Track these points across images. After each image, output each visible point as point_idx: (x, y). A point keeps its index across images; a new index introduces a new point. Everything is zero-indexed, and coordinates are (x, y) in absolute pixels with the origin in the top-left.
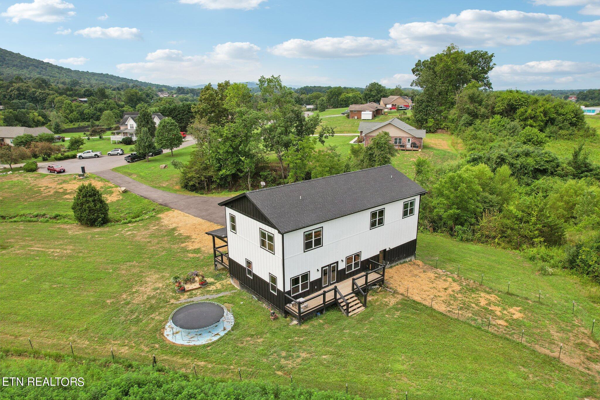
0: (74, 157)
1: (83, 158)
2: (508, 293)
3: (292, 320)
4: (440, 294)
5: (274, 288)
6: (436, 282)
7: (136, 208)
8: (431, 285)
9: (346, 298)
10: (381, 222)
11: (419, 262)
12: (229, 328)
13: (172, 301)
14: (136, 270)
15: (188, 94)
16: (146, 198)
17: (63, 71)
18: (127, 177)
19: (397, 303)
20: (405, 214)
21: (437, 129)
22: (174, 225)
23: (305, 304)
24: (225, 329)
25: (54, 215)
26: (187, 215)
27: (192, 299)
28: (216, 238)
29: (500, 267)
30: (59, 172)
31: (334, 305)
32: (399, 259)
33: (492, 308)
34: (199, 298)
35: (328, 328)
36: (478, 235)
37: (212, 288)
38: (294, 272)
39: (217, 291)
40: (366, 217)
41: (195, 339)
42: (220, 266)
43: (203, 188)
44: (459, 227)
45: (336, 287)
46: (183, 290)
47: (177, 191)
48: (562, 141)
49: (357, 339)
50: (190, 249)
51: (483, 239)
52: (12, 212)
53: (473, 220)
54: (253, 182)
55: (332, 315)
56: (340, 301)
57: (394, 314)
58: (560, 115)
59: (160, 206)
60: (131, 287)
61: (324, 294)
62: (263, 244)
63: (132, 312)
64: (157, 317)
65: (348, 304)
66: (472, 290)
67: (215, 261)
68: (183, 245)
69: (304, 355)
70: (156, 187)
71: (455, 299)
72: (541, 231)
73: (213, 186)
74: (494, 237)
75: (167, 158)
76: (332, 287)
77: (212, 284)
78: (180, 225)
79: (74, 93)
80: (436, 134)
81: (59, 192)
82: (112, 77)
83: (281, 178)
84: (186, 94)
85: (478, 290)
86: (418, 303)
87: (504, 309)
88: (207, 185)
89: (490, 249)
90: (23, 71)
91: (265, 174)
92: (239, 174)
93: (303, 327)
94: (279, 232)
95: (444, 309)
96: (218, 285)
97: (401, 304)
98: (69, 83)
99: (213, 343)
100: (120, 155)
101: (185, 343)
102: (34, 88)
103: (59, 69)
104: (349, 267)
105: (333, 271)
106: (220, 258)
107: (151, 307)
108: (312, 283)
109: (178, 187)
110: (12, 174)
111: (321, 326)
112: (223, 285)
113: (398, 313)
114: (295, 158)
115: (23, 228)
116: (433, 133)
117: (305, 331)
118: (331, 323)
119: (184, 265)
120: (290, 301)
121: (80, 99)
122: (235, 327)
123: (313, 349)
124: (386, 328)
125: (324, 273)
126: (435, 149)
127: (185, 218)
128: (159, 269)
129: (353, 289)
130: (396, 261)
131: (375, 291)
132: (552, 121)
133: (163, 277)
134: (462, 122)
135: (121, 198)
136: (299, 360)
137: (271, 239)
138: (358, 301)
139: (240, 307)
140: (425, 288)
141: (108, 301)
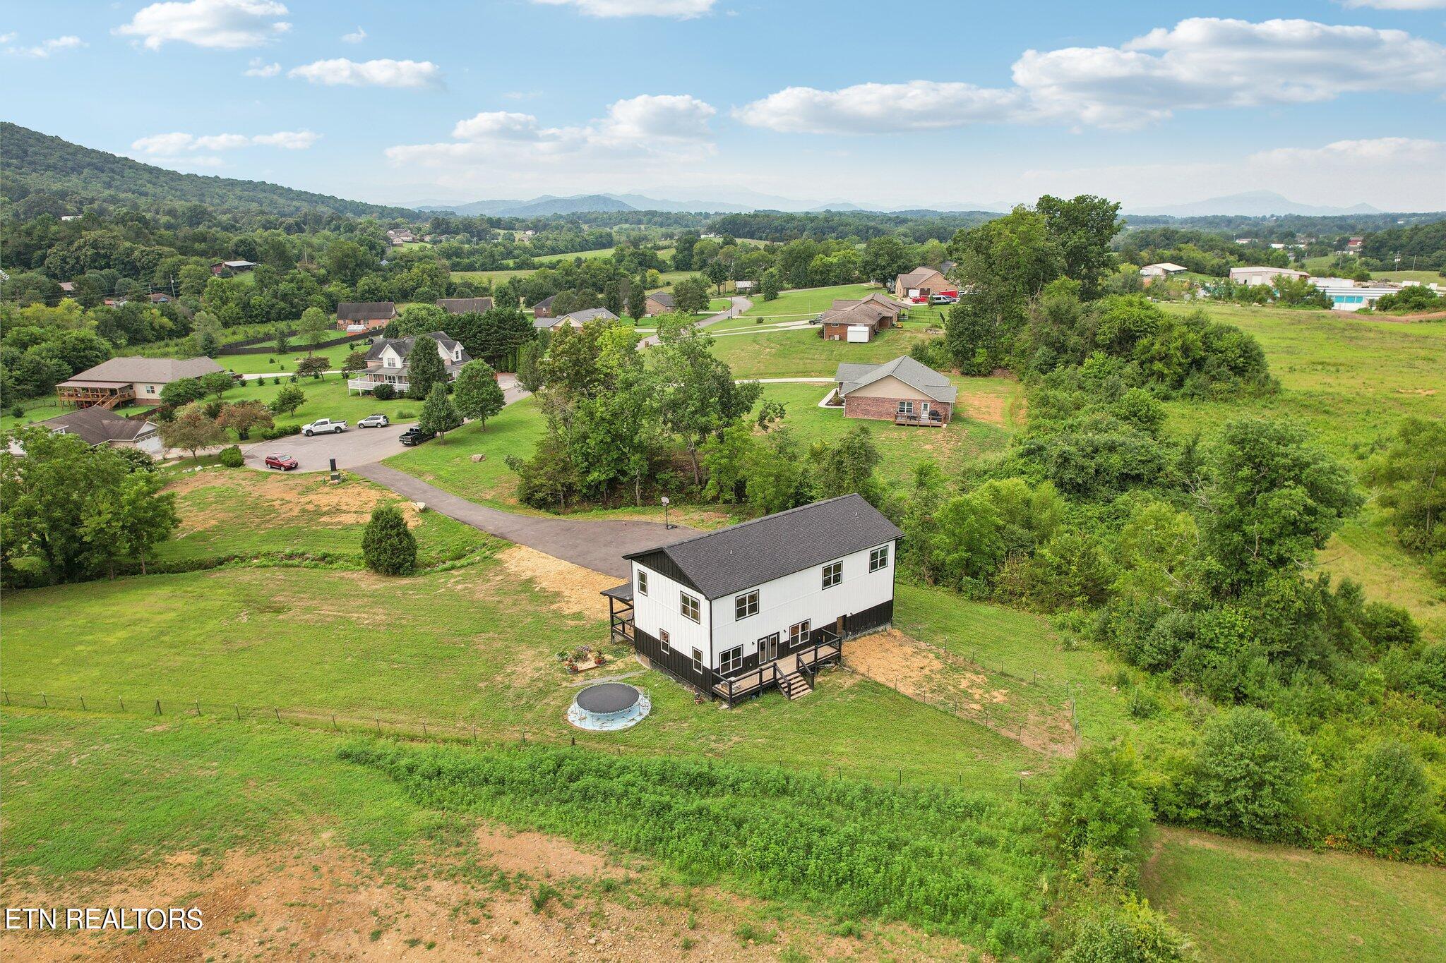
0: (296, 431)
1: (314, 434)
2: (1003, 674)
3: (721, 704)
4: (912, 674)
5: (699, 666)
6: (913, 659)
7: (453, 542)
8: (905, 663)
9: (788, 678)
10: (837, 579)
11: (897, 633)
12: (646, 712)
13: (565, 684)
14: (499, 645)
15: (457, 232)
16: (465, 523)
17: (162, 179)
18: (416, 480)
19: (854, 685)
20: (873, 566)
21: (994, 368)
22: (529, 574)
23: (738, 684)
24: (641, 714)
25: (320, 554)
26: (544, 555)
27: (590, 682)
28: (614, 600)
29: (1013, 639)
30: (289, 468)
31: (773, 686)
32: (866, 629)
33: (974, 691)
34: (598, 681)
35: (765, 713)
36: (998, 591)
37: (612, 667)
38: (725, 643)
39: (620, 671)
40: (816, 574)
41: (609, 724)
42: (619, 638)
43: (557, 502)
44: (969, 578)
45: (775, 664)
46: (575, 671)
47: (513, 507)
48: (1212, 403)
49: (799, 723)
50: (567, 613)
51: (1006, 597)
52: (246, 547)
53: (991, 568)
54: (644, 489)
55: (770, 698)
56: (780, 682)
57: (847, 696)
58: (1215, 351)
59: (492, 538)
60: (502, 667)
61: (760, 673)
62: (685, 611)
63: (519, 697)
64: (553, 702)
65: (790, 685)
66: (957, 670)
67: (613, 631)
68: (554, 607)
69: (736, 739)
70: (475, 501)
71: (930, 679)
72: (1085, 587)
73: (576, 499)
74: (1022, 594)
75: (476, 435)
76: (772, 664)
77: (610, 662)
78: (537, 573)
79: (211, 248)
80: (991, 378)
81: (307, 511)
82: (275, 189)
83: (692, 484)
84: (454, 233)
85: (965, 669)
86: (881, 685)
87: (987, 692)
88: (564, 497)
89: (1010, 611)
90: (69, 181)
91: (666, 476)
92: (621, 478)
93: (735, 711)
94: (707, 598)
95: (911, 691)
96: (620, 664)
97: (858, 685)
98: (184, 213)
99: (630, 728)
100: (382, 426)
101: (597, 729)
102: (126, 239)
103: (151, 173)
104: (795, 639)
105: (773, 644)
106: (620, 627)
107: (540, 691)
108: (747, 660)
109: (513, 501)
110: (204, 470)
111: (757, 710)
112: (626, 664)
113: (852, 697)
114: (718, 455)
115: (282, 577)
116: (985, 375)
117: (738, 717)
118: (769, 707)
119: (565, 636)
120: (718, 681)
121: (227, 263)
122: (653, 711)
123: (747, 733)
124: (834, 712)
125: (762, 646)
126: (972, 423)
127: (542, 560)
128: (531, 643)
129: (798, 667)
130: (862, 631)
131: (829, 672)
132: (1198, 364)
133: (541, 653)
134: (1034, 363)
135: (421, 522)
136: (730, 743)
137: (695, 605)
138: (804, 682)
139: (655, 690)
140: (894, 667)
141: (480, 685)
